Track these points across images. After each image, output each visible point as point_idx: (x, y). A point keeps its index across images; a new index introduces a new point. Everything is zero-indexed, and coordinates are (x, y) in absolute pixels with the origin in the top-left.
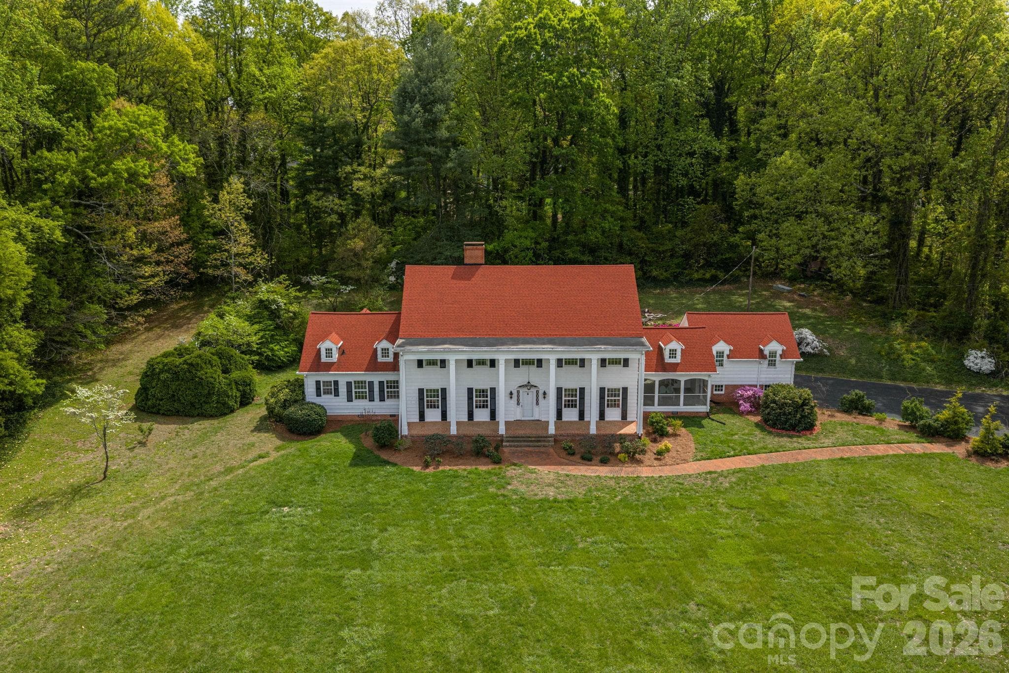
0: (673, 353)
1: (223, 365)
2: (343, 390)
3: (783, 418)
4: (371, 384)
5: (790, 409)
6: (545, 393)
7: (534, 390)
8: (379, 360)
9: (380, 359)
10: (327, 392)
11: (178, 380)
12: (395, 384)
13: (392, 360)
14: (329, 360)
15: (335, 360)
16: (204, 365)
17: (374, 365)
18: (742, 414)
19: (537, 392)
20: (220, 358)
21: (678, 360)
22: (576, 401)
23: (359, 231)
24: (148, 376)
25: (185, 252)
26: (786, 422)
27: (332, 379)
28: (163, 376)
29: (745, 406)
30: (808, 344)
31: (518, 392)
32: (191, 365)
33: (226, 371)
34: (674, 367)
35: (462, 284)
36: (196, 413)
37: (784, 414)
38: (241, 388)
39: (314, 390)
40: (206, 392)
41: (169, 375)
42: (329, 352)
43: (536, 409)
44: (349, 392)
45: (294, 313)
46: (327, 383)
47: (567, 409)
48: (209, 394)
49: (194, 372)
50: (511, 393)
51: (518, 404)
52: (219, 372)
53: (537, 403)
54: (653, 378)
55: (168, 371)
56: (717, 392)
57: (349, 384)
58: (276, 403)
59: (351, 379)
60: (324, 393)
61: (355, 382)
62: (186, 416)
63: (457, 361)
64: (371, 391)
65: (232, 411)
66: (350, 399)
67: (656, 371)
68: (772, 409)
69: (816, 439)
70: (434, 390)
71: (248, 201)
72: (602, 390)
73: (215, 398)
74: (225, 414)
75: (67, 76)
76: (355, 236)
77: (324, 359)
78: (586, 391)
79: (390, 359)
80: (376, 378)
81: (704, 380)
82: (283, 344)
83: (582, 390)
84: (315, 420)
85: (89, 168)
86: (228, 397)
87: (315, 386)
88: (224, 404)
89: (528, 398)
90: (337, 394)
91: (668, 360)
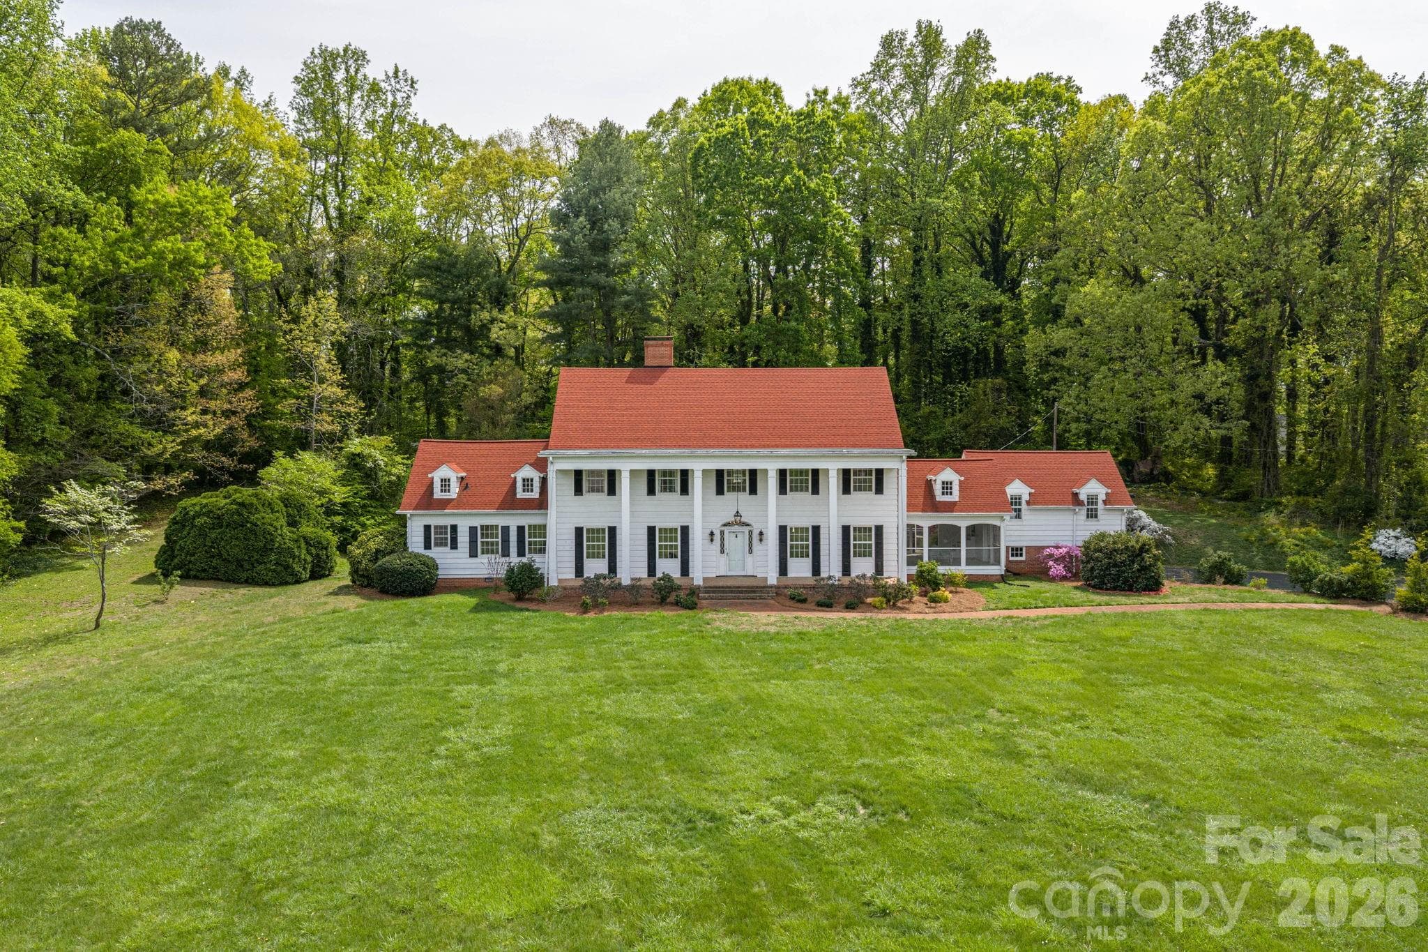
0: (947, 487)
1: (289, 515)
2: (463, 538)
3: (1113, 571)
4: (506, 530)
5: (1124, 557)
6: (761, 534)
7: (746, 529)
8: (518, 496)
9: (520, 494)
10: (440, 543)
11: (221, 527)
12: (541, 530)
13: (537, 496)
14: (445, 496)
15: (455, 496)
16: (260, 507)
17: (510, 502)
18: (1053, 579)
19: (751, 532)
20: (286, 506)
21: (955, 496)
22: (807, 547)
23: (496, 376)
24: (177, 523)
25: (247, 402)
26: (1119, 576)
27: (448, 522)
28: (199, 521)
29: (1057, 569)
30: (1142, 528)
31: (722, 533)
32: (242, 505)
33: (293, 523)
34: (949, 507)
35: (642, 388)
36: (245, 575)
37: (1115, 565)
38: (314, 551)
39: (422, 539)
40: (261, 544)
41: (208, 520)
42: (445, 483)
43: (749, 558)
44: (473, 542)
45: (398, 477)
46: (441, 529)
47: (795, 559)
48: (266, 550)
49: (246, 514)
50: (712, 534)
51: (722, 551)
52: (283, 521)
53: (751, 551)
54: (920, 523)
55: (207, 514)
56: (1015, 559)
57: (473, 530)
58: (364, 554)
59: (477, 522)
60: (436, 545)
61: (482, 527)
62: (228, 581)
63: (632, 472)
64: (506, 541)
65: (298, 582)
66: (473, 554)
67: (923, 511)
68: (1097, 560)
69: (1165, 597)
70: (598, 530)
71: (342, 323)
72: (846, 530)
73: (273, 557)
74: (287, 583)
75: (102, 149)
76: (491, 382)
77: (437, 494)
78: (822, 531)
79: (535, 494)
80: (513, 521)
81: (994, 526)
82: (379, 519)
83: (816, 530)
84: (419, 571)
85: (122, 250)
86: (293, 557)
87: (422, 534)
88: (287, 567)
89: (736, 542)
90: (454, 545)
91: (939, 497)
